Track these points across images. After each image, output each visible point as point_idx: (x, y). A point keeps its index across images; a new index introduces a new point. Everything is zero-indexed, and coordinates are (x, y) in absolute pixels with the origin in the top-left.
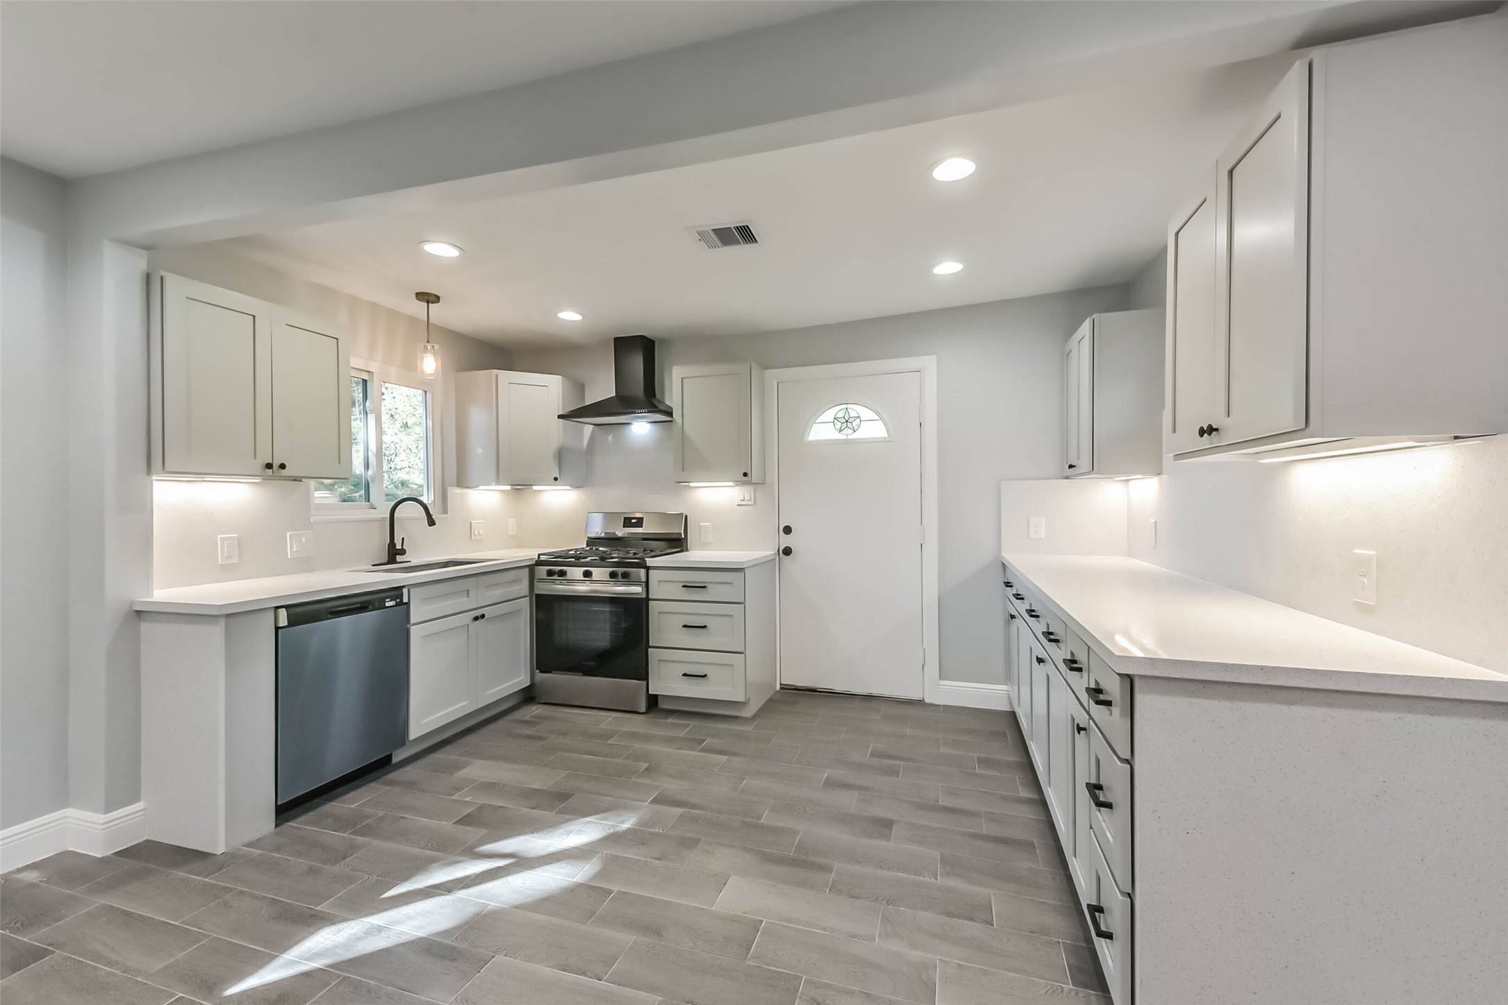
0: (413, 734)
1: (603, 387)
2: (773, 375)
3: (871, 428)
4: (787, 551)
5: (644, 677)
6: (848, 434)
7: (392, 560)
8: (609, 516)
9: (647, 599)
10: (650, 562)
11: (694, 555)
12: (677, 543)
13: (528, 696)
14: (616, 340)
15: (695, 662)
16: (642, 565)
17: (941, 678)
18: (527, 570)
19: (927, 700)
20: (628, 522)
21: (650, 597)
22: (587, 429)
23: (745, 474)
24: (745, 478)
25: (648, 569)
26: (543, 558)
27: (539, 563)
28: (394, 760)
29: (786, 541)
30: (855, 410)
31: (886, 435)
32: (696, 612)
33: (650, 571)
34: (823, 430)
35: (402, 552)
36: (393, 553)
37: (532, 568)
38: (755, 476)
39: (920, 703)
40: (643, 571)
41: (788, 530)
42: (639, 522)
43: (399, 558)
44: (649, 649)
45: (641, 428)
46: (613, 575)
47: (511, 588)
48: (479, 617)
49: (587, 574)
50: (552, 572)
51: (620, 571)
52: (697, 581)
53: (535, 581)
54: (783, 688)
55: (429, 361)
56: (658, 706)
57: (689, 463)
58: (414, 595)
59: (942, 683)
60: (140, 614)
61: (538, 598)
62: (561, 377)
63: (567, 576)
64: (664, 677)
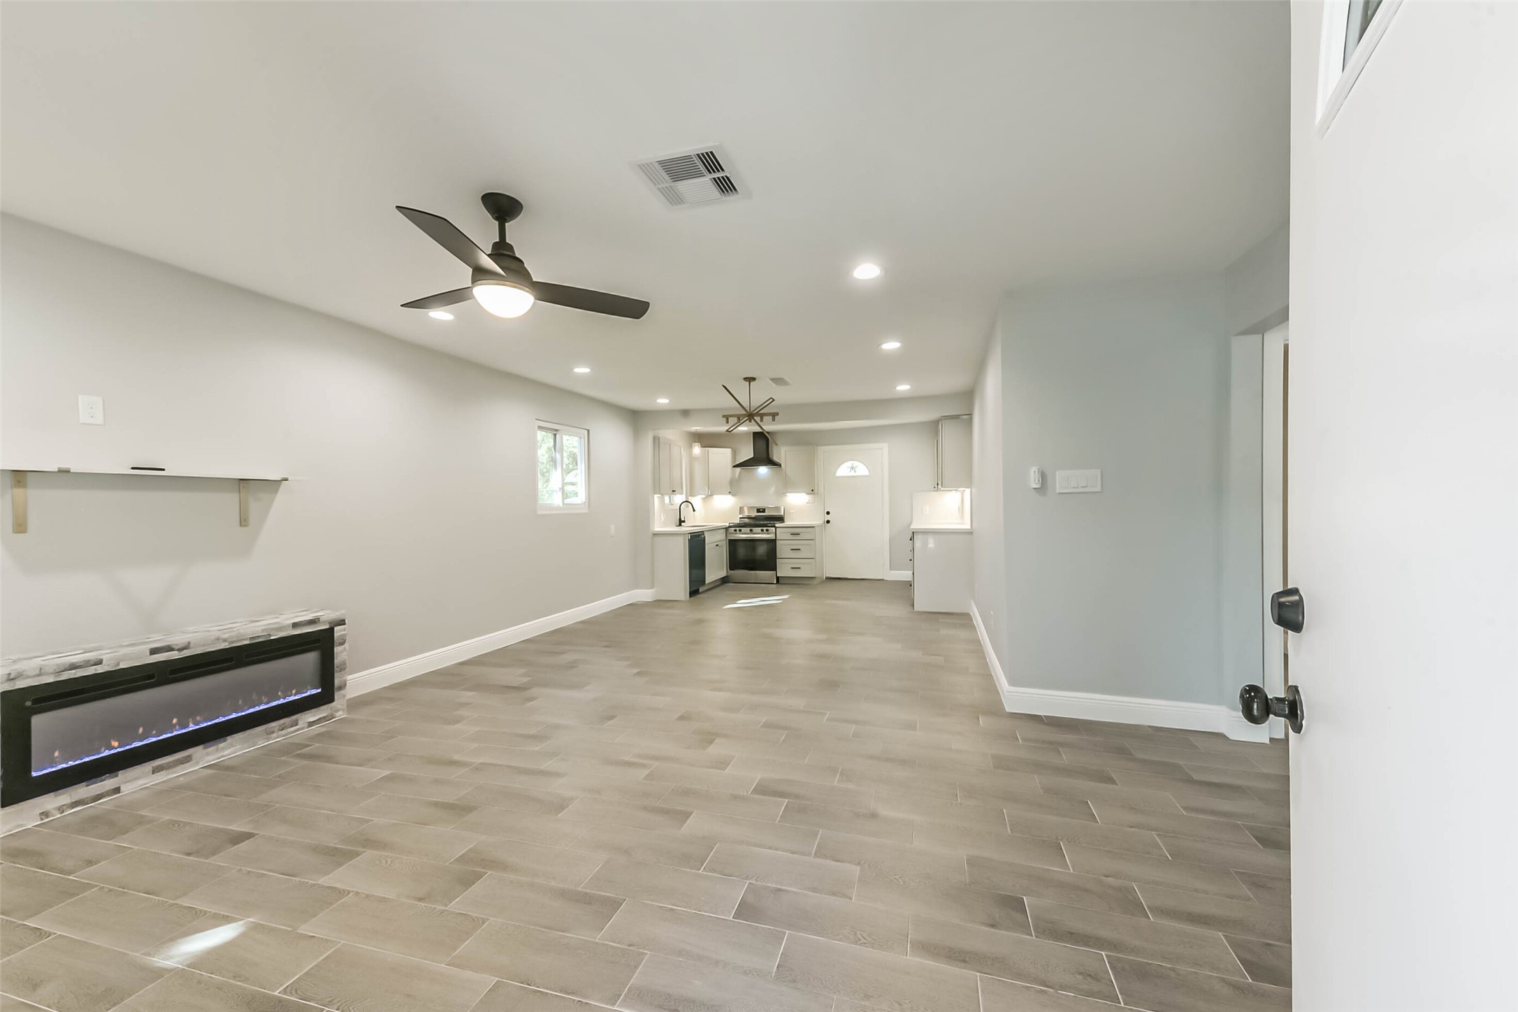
0: (707, 582)
1: (747, 453)
2: (822, 449)
3: (862, 470)
4: (828, 522)
5: (774, 568)
6: (852, 473)
7: (680, 525)
8: (750, 508)
9: (775, 540)
10: (777, 525)
11: (787, 523)
12: (781, 519)
13: (724, 581)
14: (754, 433)
15: (795, 563)
16: (774, 526)
17: (891, 569)
18: (725, 529)
19: (885, 579)
20: (758, 511)
21: (777, 538)
22: (738, 469)
23: (812, 490)
24: (812, 492)
25: (776, 528)
26: (730, 525)
27: (730, 527)
28: (700, 591)
29: (828, 517)
30: (856, 463)
31: (868, 474)
32: (796, 544)
34: (843, 471)
35: (684, 522)
36: (681, 522)
37: (727, 529)
38: (816, 491)
39: (883, 580)
40: (774, 529)
41: (828, 513)
42: (764, 511)
43: (683, 524)
44: (778, 560)
45: (763, 470)
46: (762, 530)
47: (721, 536)
48: (717, 545)
49: (751, 530)
50: (735, 530)
51: (765, 529)
52: (796, 532)
53: (728, 534)
54: (827, 578)
55: (697, 450)
56: (780, 581)
57: (787, 485)
58: (706, 535)
59: (892, 572)
60: (655, 534)
61: (730, 541)
62: (730, 449)
63: (743, 531)
64: (784, 570)
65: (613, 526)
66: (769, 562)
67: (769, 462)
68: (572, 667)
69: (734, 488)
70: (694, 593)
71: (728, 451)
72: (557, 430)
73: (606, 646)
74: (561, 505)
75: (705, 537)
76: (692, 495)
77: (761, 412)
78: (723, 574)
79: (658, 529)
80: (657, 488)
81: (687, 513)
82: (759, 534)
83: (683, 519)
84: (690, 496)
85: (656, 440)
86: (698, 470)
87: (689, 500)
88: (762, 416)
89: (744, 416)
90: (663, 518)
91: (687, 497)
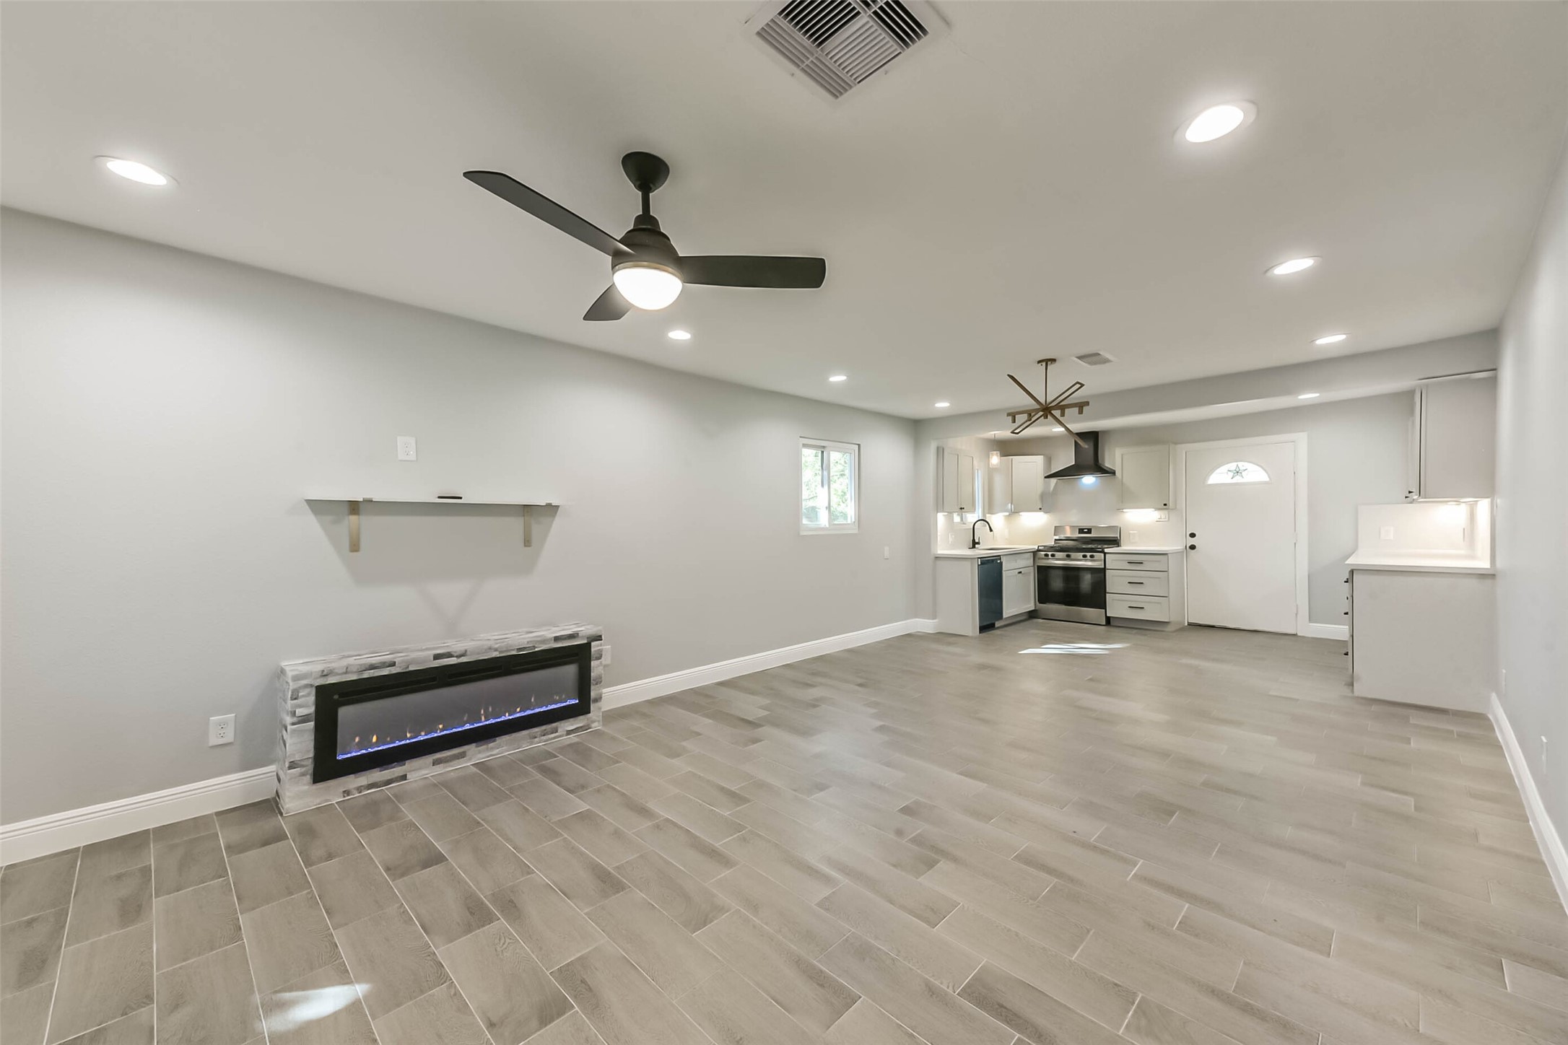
0: (1005, 616)
1: (1066, 458)
2: (1183, 448)
3: (1254, 474)
4: (1193, 547)
5: (1105, 608)
6: (1238, 479)
7: (974, 547)
8: (1072, 527)
9: (1104, 570)
10: (1106, 550)
11: (1125, 547)
12: (1115, 542)
13: (1032, 615)
14: (1077, 434)
15: (1137, 601)
16: (1103, 552)
17: (1311, 620)
18: (1032, 554)
19: (1299, 634)
20: (1081, 531)
21: (1107, 567)
22: (1054, 481)
23: (1165, 505)
24: (1165, 507)
25: (1105, 554)
26: (1040, 548)
27: (1039, 551)
28: (996, 626)
29: (1192, 541)
30: (1242, 465)
31: (1268, 479)
32: (1136, 576)
33: (1107, 555)
34: (1220, 476)
35: (978, 543)
36: (974, 544)
37: (1035, 553)
38: (1171, 505)
39: (1295, 636)
40: (1102, 555)
41: (1193, 535)
42: (1089, 531)
43: (977, 546)
44: (1107, 595)
45: (1089, 480)
46: (1084, 556)
47: (1027, 561)
48: (1020, 572)
49: (1068, 556)
50: (1047, 555)
51: (1088, 554)
52: (1136, 560)
53: (1036, 559)
54: (1190, 624)
55: (995, 459)
56: (1112, 623)
57: (1126, 499)
58: (1003, 559)
59: (1311, 624)
60: (937, 558)
61: (1039, 567)
62: (1042, 456)
63: (1056, 557)
64: (1116, 608)
65: (887, 548)
66: (1097, 597)
67: (1097, 468)
68: (815, 706)
69: (1046, 503)
70: (984, 628)
71: (1039, 460)
72: (824, 447)
73: (860, 685)
74: (827, 526)
75: (1001, 563)
76: (991, 512)
77: (1061, 404)
78: (1031, 607)
79: (941, 550)
80: (940, 505)
81: (981, 531)
82: (1079, 561)
83: (977, 541)
84: (989, 513)
85: (940, 451)
86: (999, 481)
87: (987, 520)
88: (1063, 409)
89: (1037, 411)
90: (950, 539)
91: (984, 514)
